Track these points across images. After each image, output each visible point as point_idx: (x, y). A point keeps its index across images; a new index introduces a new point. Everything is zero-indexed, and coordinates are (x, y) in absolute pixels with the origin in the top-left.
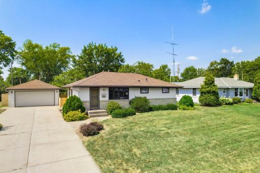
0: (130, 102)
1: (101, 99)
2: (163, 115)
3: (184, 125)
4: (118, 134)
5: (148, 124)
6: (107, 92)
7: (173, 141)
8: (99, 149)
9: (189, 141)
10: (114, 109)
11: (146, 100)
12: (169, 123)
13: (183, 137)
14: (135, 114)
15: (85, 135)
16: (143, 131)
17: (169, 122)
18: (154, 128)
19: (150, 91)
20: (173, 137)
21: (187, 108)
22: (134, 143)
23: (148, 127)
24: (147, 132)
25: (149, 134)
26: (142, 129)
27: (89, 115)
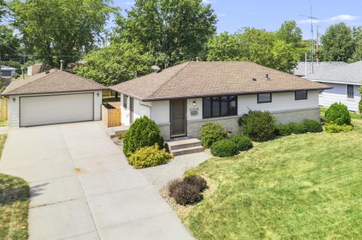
0: (241, 122)
1: (189, 117)
2: (299, 148)
3: (339, 174)
4: (234, 197)
5: (278, 174)
6: (199, 105)
7: (326, 212)
8: (211, 232)
9: (350, 211)
10: (216, 140)
11: (268, 118)
12: (314, 170)
13: (341, 202)
14: (251, 147)
15: (179, 202)
16: (272, 190)
17: (312, 165)
18: (290, 181)
19: (274, 98)
20: (324, 201)
21: (338, 127)
22: (264, 219)
23: (279, 180)
24: (281, 192)
25: (284, 197)
26: (272, 185)
27: (172, 151)
